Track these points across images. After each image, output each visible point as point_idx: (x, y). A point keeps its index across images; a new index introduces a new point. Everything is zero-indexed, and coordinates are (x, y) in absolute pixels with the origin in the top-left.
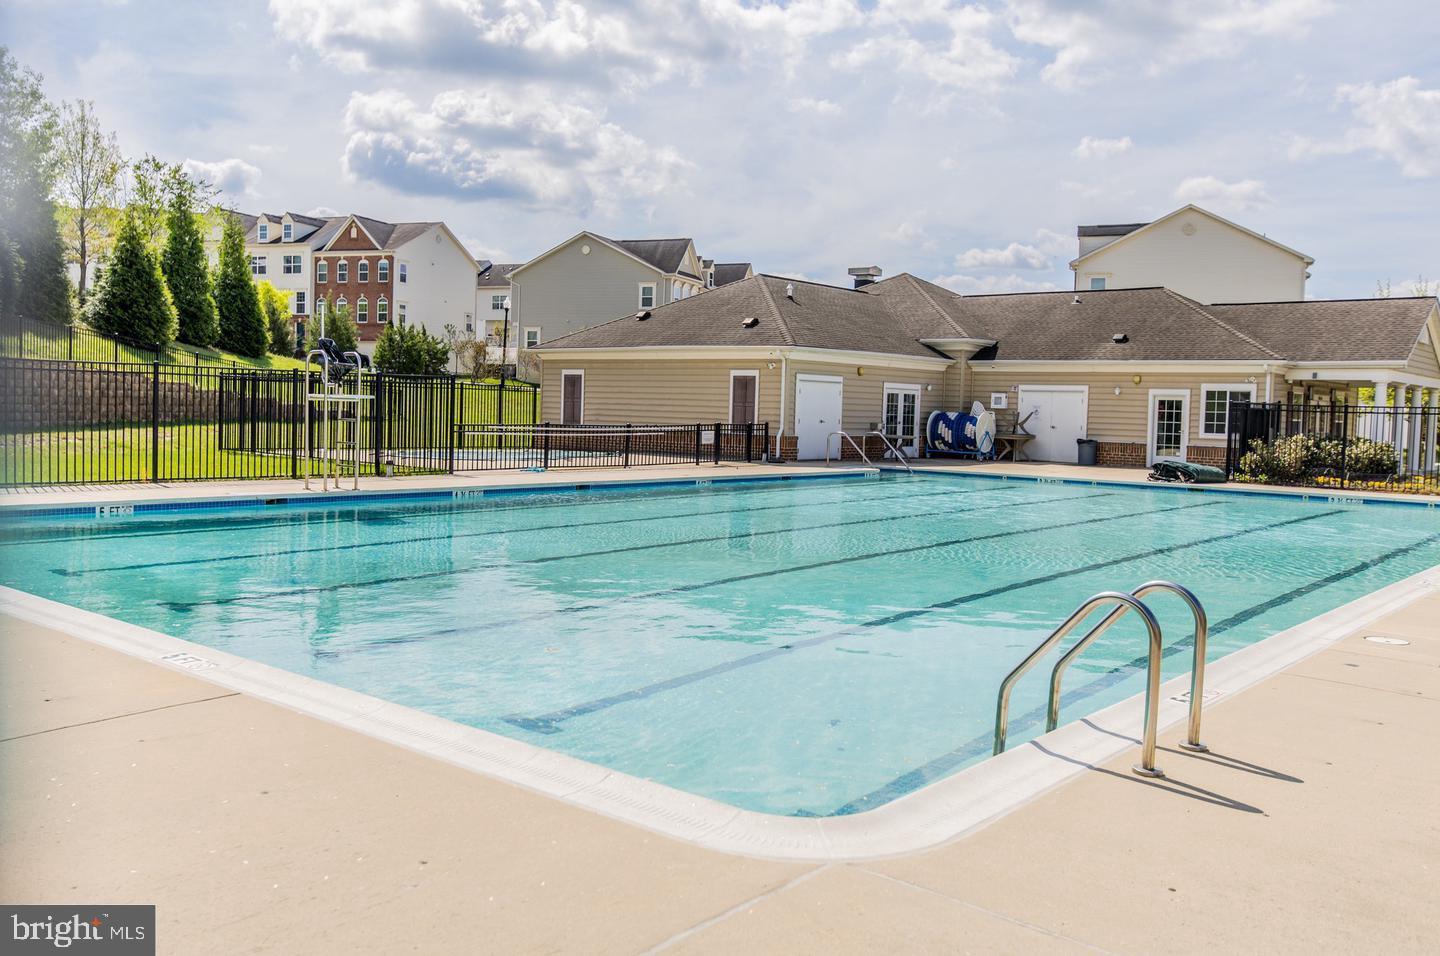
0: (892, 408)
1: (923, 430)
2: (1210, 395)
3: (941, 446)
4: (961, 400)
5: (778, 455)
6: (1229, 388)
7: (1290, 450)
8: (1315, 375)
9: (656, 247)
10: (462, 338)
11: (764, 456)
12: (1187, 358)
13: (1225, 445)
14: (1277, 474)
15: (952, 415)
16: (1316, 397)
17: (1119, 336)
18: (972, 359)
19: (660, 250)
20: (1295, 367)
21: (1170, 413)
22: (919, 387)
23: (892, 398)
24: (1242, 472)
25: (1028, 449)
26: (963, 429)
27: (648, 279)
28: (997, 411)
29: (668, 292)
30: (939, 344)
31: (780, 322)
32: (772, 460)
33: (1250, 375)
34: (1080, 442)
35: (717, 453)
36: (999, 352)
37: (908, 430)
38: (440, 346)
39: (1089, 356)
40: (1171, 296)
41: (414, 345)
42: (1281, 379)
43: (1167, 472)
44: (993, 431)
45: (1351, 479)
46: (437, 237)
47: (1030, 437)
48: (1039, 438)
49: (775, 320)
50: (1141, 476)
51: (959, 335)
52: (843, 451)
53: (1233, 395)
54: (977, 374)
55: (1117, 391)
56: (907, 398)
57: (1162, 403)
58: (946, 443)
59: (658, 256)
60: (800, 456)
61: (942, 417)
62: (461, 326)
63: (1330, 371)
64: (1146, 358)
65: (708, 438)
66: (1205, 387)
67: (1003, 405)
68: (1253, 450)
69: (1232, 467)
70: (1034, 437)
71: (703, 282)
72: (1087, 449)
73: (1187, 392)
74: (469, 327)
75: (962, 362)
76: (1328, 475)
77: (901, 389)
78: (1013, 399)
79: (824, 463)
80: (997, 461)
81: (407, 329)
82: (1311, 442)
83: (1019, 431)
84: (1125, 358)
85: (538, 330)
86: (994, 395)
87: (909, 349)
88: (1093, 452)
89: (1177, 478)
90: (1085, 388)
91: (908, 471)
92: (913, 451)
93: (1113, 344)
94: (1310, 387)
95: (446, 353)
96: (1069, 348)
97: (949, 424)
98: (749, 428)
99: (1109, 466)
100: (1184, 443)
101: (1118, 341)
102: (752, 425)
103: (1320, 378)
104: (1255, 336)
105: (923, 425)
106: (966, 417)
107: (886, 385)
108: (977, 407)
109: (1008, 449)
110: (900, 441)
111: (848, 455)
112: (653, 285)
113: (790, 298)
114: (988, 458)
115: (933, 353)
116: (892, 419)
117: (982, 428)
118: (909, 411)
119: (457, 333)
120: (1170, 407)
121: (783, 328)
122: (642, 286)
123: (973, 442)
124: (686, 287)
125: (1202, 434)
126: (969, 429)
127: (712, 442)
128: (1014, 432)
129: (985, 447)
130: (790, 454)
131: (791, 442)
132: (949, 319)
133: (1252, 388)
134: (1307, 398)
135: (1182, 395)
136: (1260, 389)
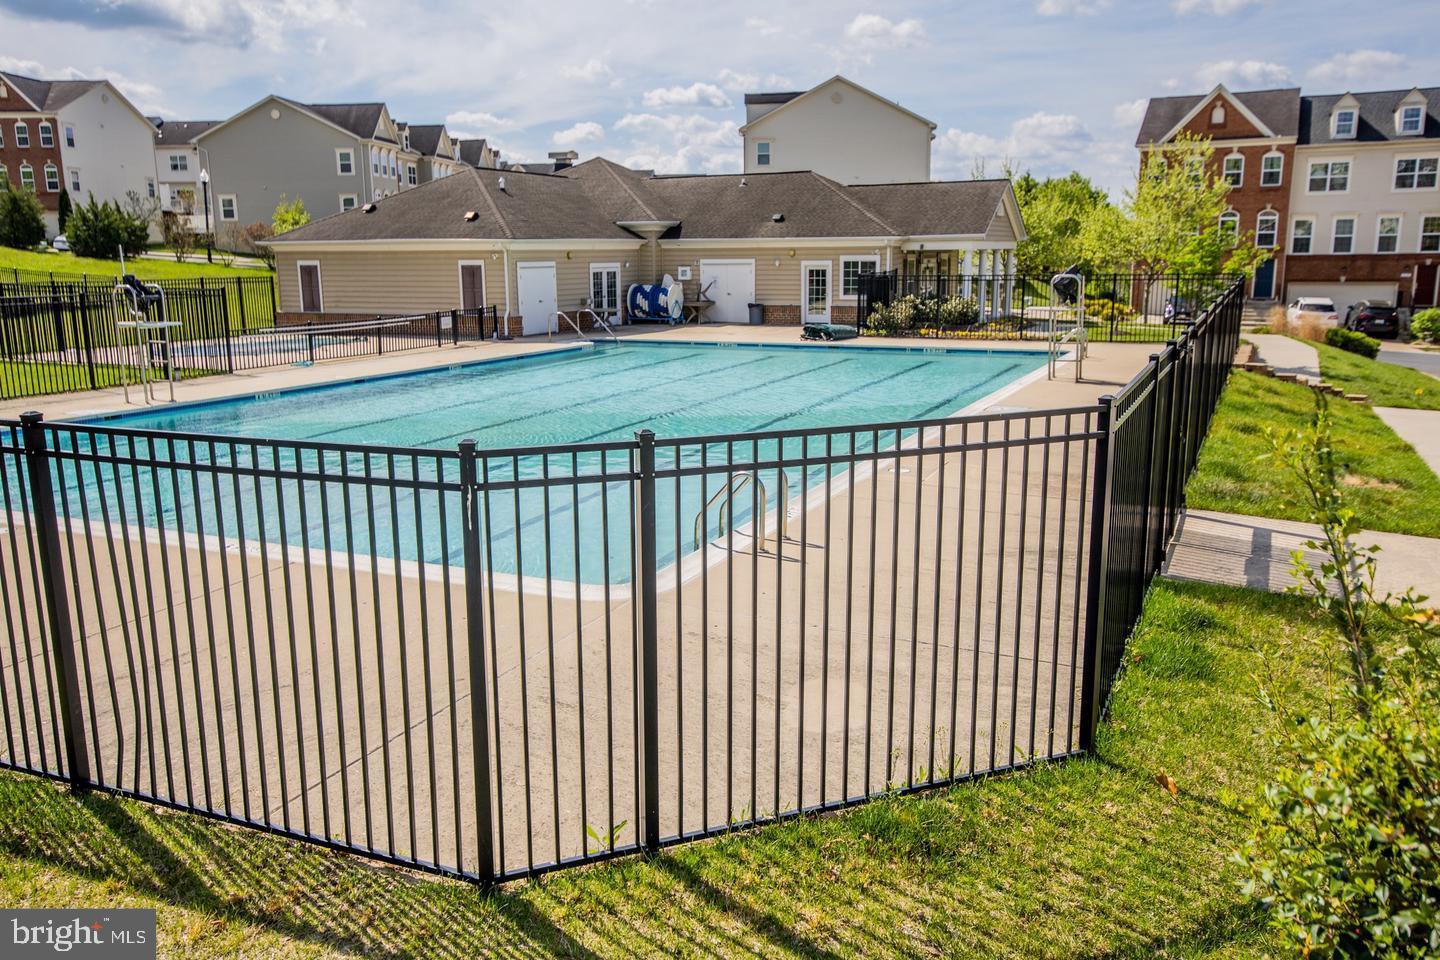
0: (598, 285)
1: (624, 301)
2: (847, 265)
3: (640, 314)
4: (654, 273)
5: (506, 333)
6: (860, 259)
7: (902, 310)
8: (922, 246)
9: (349, 112)
10: (148, 205)
11: (495, 334)
12: (829, 235)
13: (856, 305)
14: (893, 329)
15: (648, 288)
16: (925, 261)
17: (777, 216)
18: (661, 238)
19: (354, 114)
20: (909, 240)
21: (818, 279)
22: (618, 265)
23: (597, 276)
24: (868, 328)
25: (710, 313)
26: (657, 299)
27: (344, 144)
28: (684, 282)
29: (366, 158)
30: (633, 226)
31: (498, 216)
32: (502, 338)
33: (874, 248)
34: (751, 306)
35: (455, 335)
36: (683, 231)
37: (612, 303)
38: (137, 223)
39: (754, 234)
40: (817, 178)
41: (110, 224)
42: (898, 250)
43: (813, 332)
44: (681, 301)
45: (944, 330)
46: (103, 96)
47: (710, 303)
48: (717, 304)
49: (493, 214)
50: (793, 335)
51: (650, 219)
52: (560, 325)
53: (864, 264)
54: (666, 250)
55: (777, 263)
56: (612, 276)
57: (811, 272)
58: (644, 312)
59: (352, 121)
60: (525, 332)
61: (639, 289)
62: (143, 192)
63: (933, 243)
64: (798, 236)
65: (446, 323)
66: (843, 259)
67: (688, 277)
68: (876, 311)
69: (861, 323)
70: (713, 303)
71: (400, 146)
72: (756, 311)
73: (830, 263)
74: (152, 194)
75: (653, 241)
76: (929, 327)
77: (604, 267)
78: (696, 271)
79: (546, 338)
80: (687, 325)
81: (100, 207)
82: (918, 301)
83: (702, 298)
84: (782, 235)
85: (233, 198)
86: (680, 269)
87: (608, 232)
88: (761, 314)
89: (821, 337)
90: (753, 261)
91: (615, 342)
92: (616, 320)
93: (773, 223)
94: (921, 255)
95: (145, 229)
96: (738, 228)
97: (645, 295)
98: (481, 311)
99: (773, 325)
100: (829, 303)
101: (776, 221)
102: (482, 309)
103: (925, 248)
104: (880, 213)
105: (624, 296)
106: (659, 289)
107: (592, 265)
108: (667, 279)
109: (694, 314)
110: (606, 315)
111: (564, 329)
112: (351, 152)
113: (503, 190)
114: (679, 323)
115: (627, 234)
116: (598, 293)
117: (673, 298)
118: (612, 286)
119: (141, 200)
120: (818, 275)
121: (501, 221)
122: (338, 152)
123: (666, 310)
124: (384, 153)
125: (842, 296)
126: (662, 299)
127: (450, 326)
128: (698, 300)
129: (676, 313)
130: (516, 333)
131: (517, 321)
132: (640, 203)
133: (876, 258)
134: (919, 262)
135: (826, 264)
136: (883, 259)
